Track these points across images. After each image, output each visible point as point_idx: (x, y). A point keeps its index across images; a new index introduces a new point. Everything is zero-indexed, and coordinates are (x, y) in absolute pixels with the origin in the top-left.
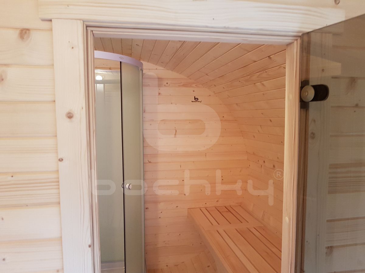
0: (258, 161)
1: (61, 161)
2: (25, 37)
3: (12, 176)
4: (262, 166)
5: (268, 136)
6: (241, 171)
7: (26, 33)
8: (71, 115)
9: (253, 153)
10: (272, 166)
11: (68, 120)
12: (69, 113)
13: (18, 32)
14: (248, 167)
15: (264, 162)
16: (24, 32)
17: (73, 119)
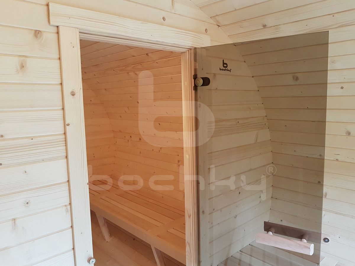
0: (125, 137)
1: (68, 126)
2: (39, 36)
3: (32, 139)
4: (129, 141)
5: (135, 115)
6: (109, 148)
7: (39, 33)
8: (74, 93)
9: (120, 131)
10: (138, 140)
11: (72, 96)
12: (73, 92)
13: (33, 32)
14: (115, 144)
15: (131, 137)
16: (37, 32)
17: (75, 96)
